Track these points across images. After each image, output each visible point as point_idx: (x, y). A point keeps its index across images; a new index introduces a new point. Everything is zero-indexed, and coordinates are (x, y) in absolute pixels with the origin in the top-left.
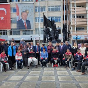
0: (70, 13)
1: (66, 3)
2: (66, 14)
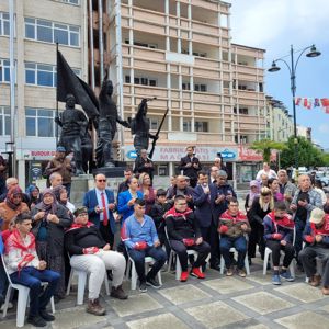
0: (113, 61)
1: (97, 23)
2: (99, 63)
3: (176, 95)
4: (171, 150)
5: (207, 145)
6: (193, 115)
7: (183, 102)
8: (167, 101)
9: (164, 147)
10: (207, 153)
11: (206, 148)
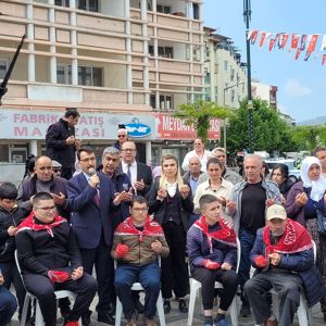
3: (42, 15)
5: (100, 110)
6: (74, 54)
7: (57, 29)
8: (26, 25)
9: (21, 112)
10: (101, 124)
11: (98, 115)
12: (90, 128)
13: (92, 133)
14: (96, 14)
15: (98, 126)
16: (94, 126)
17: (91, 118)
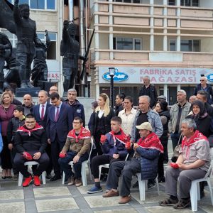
3: (159, 12)
4: (152, 72)
5: (194, 66)
6: (179, 33)
7: (168, 19)
8: (149, 18)
9: (144, 68)
10: (194, 75)
11: (192, 69)
12: (187, 77)
13: (188, 80)
14: (189, 7)
15: (192, 76)
16: (189, 76)
17: (188, 71)
